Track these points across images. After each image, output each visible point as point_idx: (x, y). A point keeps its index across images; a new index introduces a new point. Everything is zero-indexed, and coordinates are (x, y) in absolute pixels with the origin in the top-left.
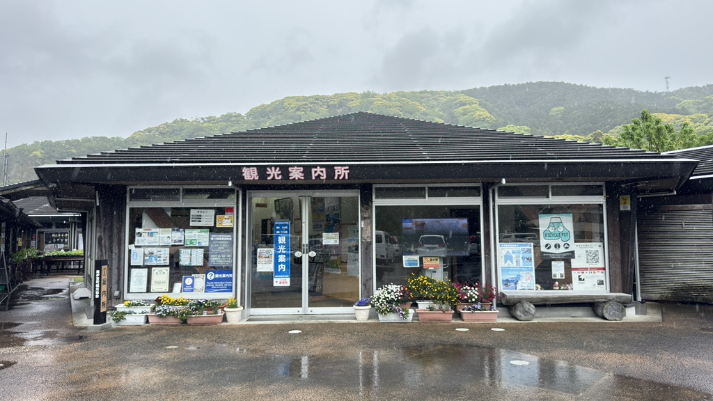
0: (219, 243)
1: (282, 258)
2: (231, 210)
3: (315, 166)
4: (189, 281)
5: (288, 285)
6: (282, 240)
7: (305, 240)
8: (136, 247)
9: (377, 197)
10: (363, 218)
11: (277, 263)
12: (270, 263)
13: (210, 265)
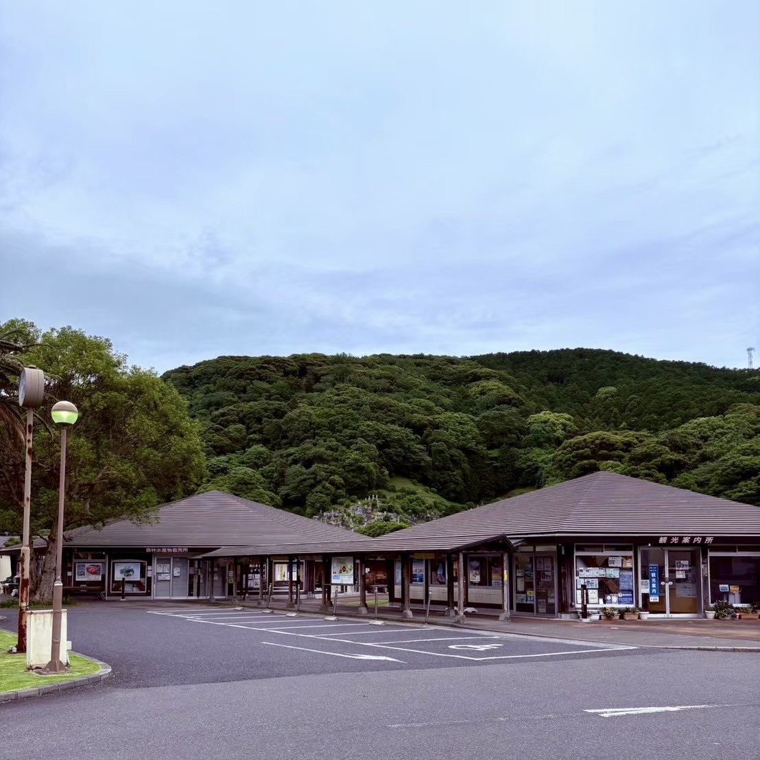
0: (624, 577)
1: (654, 586)
2: (630, 557)
3: (697, 537)
4: (609, 598)
5: (658, 601)
6: (653, 575)
7: (667, 575)
8: (580, 578)
9: (710, 551)
10: (703, 563)
11: (651, 589)
12: (647, 588)
13: (620, 589)
